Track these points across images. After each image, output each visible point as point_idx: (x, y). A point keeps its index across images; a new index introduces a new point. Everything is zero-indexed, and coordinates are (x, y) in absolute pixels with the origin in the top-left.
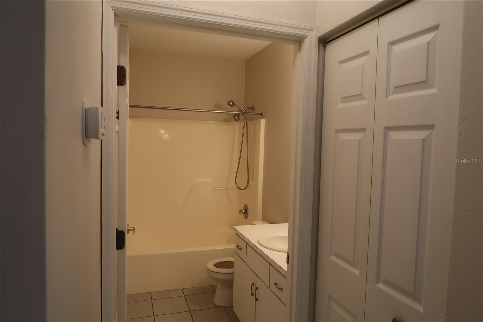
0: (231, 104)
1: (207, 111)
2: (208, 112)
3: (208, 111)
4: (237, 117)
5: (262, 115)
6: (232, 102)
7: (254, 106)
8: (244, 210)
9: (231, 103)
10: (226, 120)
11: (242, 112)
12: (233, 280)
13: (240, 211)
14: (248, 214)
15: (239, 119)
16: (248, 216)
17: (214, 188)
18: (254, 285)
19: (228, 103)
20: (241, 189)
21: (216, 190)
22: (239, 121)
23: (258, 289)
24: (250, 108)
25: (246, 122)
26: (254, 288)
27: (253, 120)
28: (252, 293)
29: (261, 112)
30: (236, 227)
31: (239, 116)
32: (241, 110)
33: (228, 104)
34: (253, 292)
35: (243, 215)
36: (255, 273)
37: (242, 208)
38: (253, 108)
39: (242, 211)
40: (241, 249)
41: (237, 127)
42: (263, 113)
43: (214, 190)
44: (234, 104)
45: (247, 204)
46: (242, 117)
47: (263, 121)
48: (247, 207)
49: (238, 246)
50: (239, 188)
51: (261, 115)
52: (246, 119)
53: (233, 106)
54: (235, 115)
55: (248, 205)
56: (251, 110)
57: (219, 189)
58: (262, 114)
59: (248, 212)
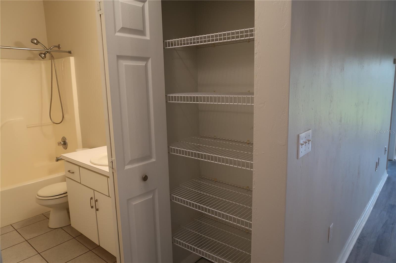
4: (43, 55)
7: (59, 45)
8: (63, 142)
9: (35, 41)
10: (29, 59)
11: (48, 50)
12: (68, 202)
15: (45, 57)
16: (68, 146)
18: (92, 199)
19: (31, 40)
20: (57, 124)
21: (30, 127)
22: (45, 59)
23: (97, 201)
24: (56, 47)
25: (53, 60)
26: (93, 201)
27: (61, 57)
28: (92, 206)
29: (69, 51)
31: (45, 54)
32: (47, 48)
33: (31, 42)
34: (93, 204)
35: (62, 146)
36: (92, 189)
37: (60, 140)
38: (59, 47)
39: (60, 143)
40: (73, 173)
41: (43, 66)
42: (71, 51)
43: (28, 127)
44: (38, 42)
45: (65, 136)
46: (47, 55)
47: (72, 59)
48: (66, 139)
49: (69, 171)
50: (54, 123)
51: (69, 53)
52: (53, 58)
53: (38, 44)
54: (41, 53)
56: (57, 49)
57: (32, 126)
58: (70, 52)
59: (67, 143)
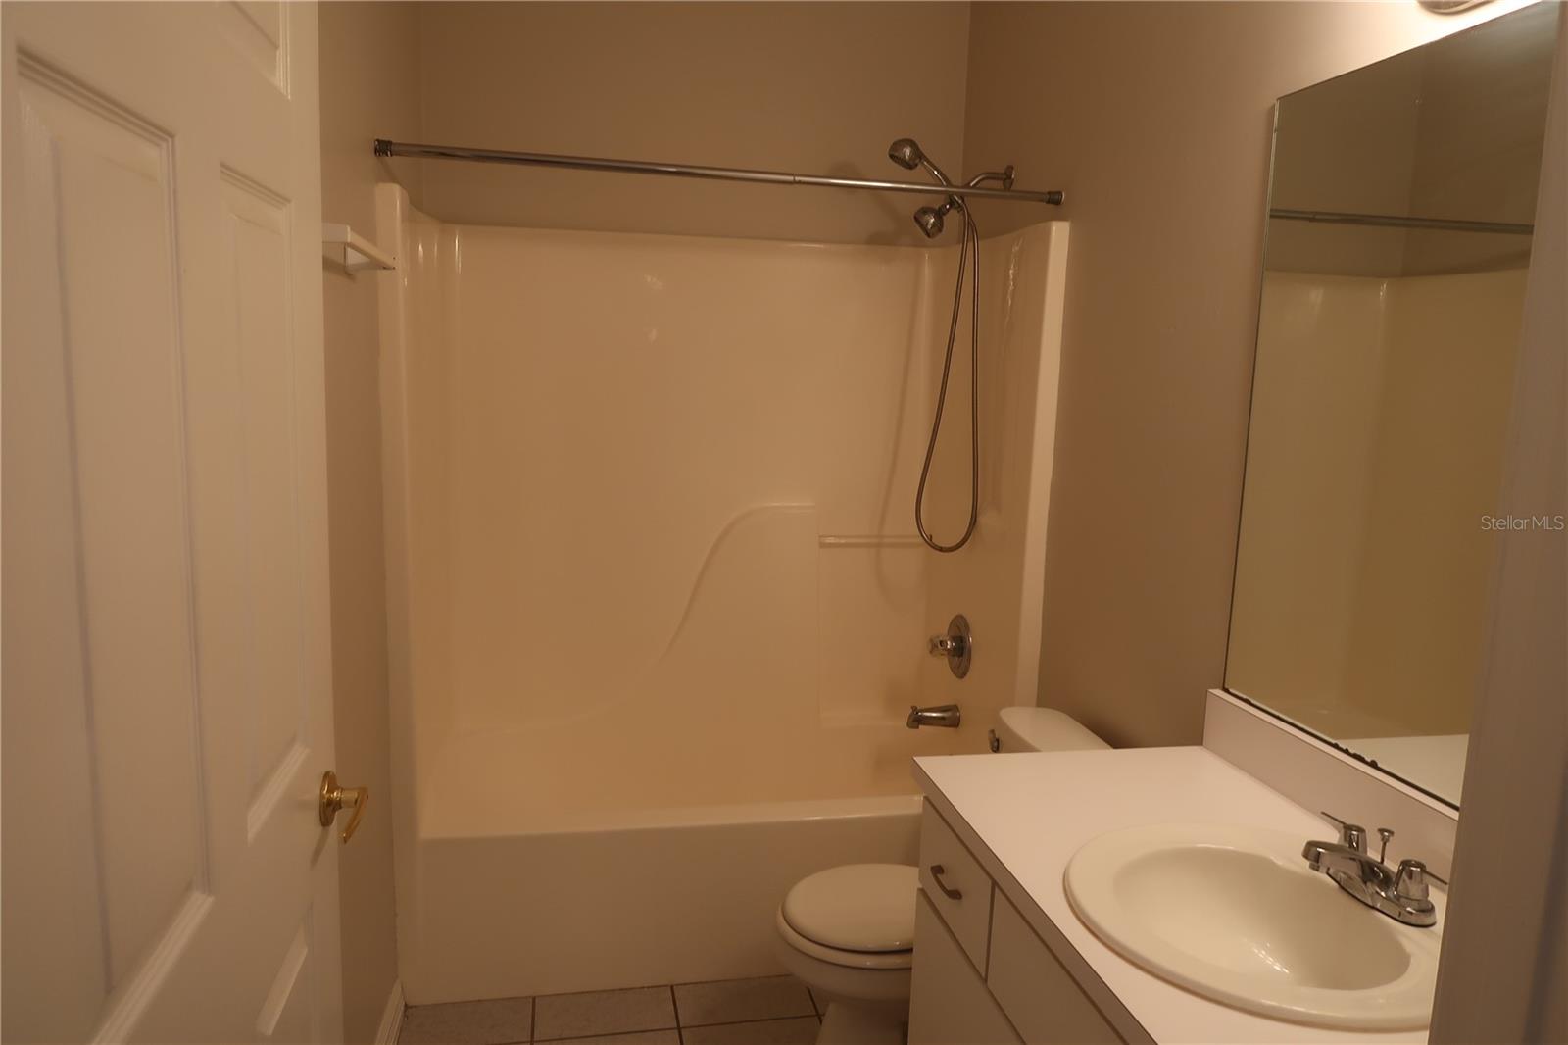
0: (907, 156)
1: (791, 179)
2: (800, 183)
3: (797, 179)
4: (932, 220)
5: (1058, 202)
6: (912, 144)
7: (1011, 168)
8: (953, 639)
9: (908, 152)
10: (878, 240)
13: (936, 646)
14: (969, 660)
15: (939, 226)
16: (971, 665)
17: (820, 537)
19: (892, 148)
20: (941, 549)
21: (831, 545)
22: (939, 237)
24: (992, 177)
25: (971, 245)
29: (1052, 190)
30: (923, 761)
31: (939, 214)
33: (892, 156)
35: (945, 660)
37: (942, 630)
38: (1006, 177)
39: (941, 642)
41: (927, 271)
42: (1060, 193)
43: (822, 545)
44: (919, 155)
45: (965, 615)
46: (953, 219)
47: (1060, 233)
48: (967, 627)
50: (930, 542)
51: (1048, 202)
52: (974, 231)
53: (917, 165)
54: (925, 211)
55: (971, 621)
56: (996, 187)
57: (843, 541)
58: (1054, 199)
59: (970, 649)
